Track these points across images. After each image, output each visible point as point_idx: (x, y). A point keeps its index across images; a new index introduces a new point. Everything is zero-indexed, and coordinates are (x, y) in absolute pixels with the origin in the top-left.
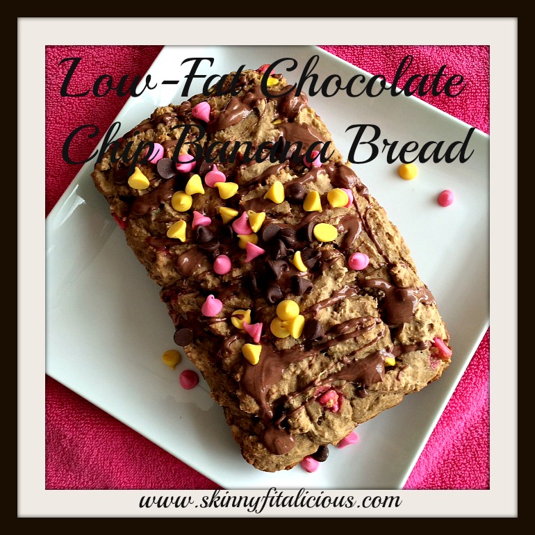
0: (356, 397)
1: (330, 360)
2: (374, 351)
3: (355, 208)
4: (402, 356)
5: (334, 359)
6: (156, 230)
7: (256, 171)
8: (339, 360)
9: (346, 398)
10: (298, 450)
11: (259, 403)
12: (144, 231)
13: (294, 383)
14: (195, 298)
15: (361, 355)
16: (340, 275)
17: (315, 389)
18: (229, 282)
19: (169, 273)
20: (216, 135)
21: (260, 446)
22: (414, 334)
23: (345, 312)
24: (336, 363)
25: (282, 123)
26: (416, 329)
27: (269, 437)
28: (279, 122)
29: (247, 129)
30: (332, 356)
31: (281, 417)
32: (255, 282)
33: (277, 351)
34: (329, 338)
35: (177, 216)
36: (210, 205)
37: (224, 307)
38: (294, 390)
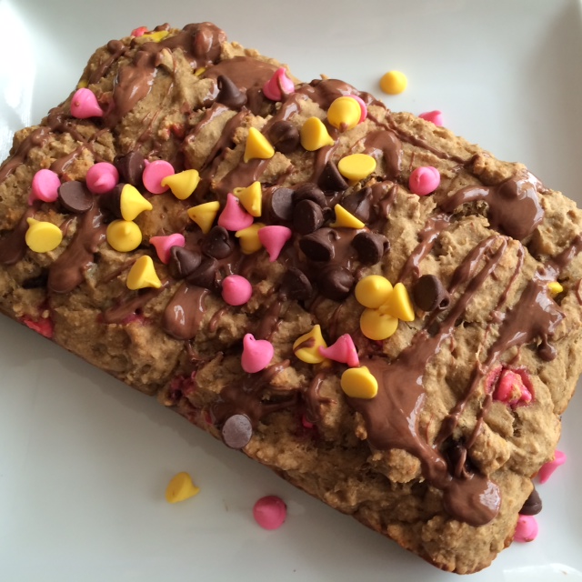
0: (543, 365)
1: (476, 328)
2: (525, 283)
3: (373, 123)
4: (564, 272)
5: (480, 324)
6: (106, 299)
7: (211, 135)
8: (489, 321)
9: (531, 373)
10: (510, 498)
11: (415, 452)
12: (88, 312)
13: (448, 392)
14: (221, 365)
15: (512, 299)
16: (413, 207)
17: (484, 382)
18: (262, 306)
19: (161, 349)
20: (125, 123)
21: (454, 525)
22: (559, 235)
23: (454, 248)
24: (487, 329)
25: (207, 70)
26: (556, 226)
27: (459, 501)
28: (201, 71)
29: (163, 96)
30: (475, 321)
31: (459, 457)
32: (304, 278)
33: (394, 361)
34: (457, 295)
35: (129, 259)
36: (169, 220)
37: (275, 347)
38: (453, 403)
